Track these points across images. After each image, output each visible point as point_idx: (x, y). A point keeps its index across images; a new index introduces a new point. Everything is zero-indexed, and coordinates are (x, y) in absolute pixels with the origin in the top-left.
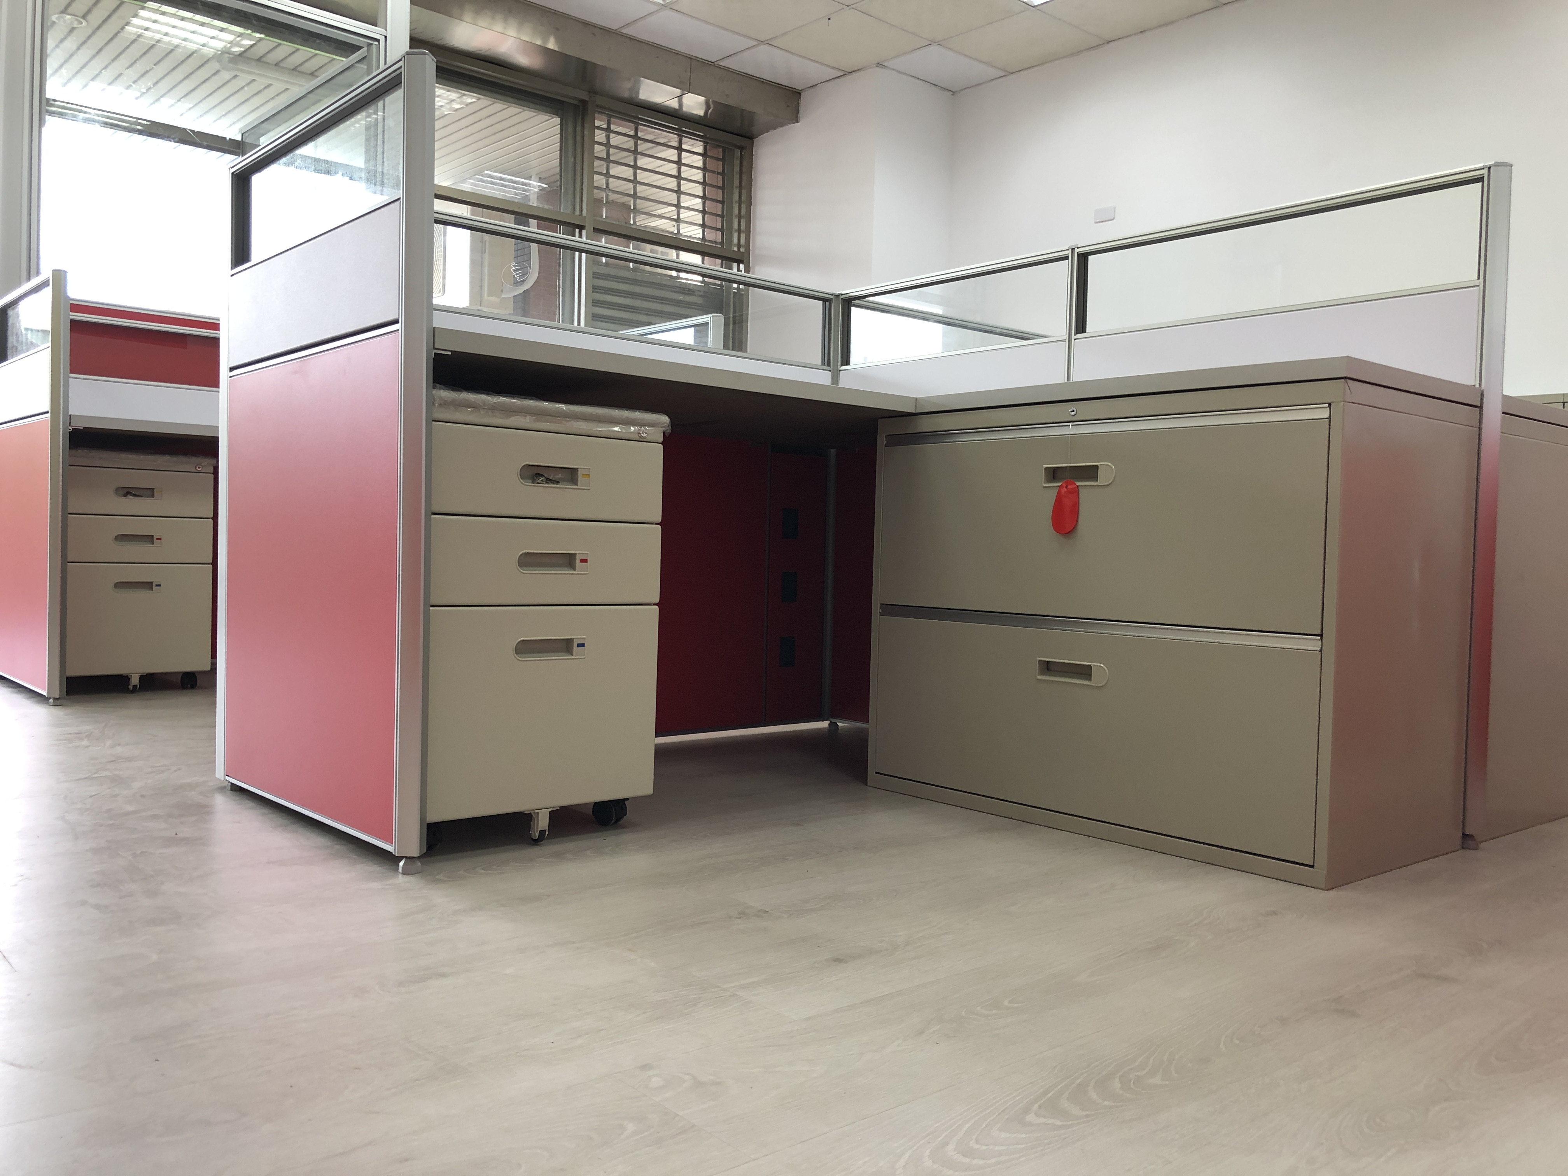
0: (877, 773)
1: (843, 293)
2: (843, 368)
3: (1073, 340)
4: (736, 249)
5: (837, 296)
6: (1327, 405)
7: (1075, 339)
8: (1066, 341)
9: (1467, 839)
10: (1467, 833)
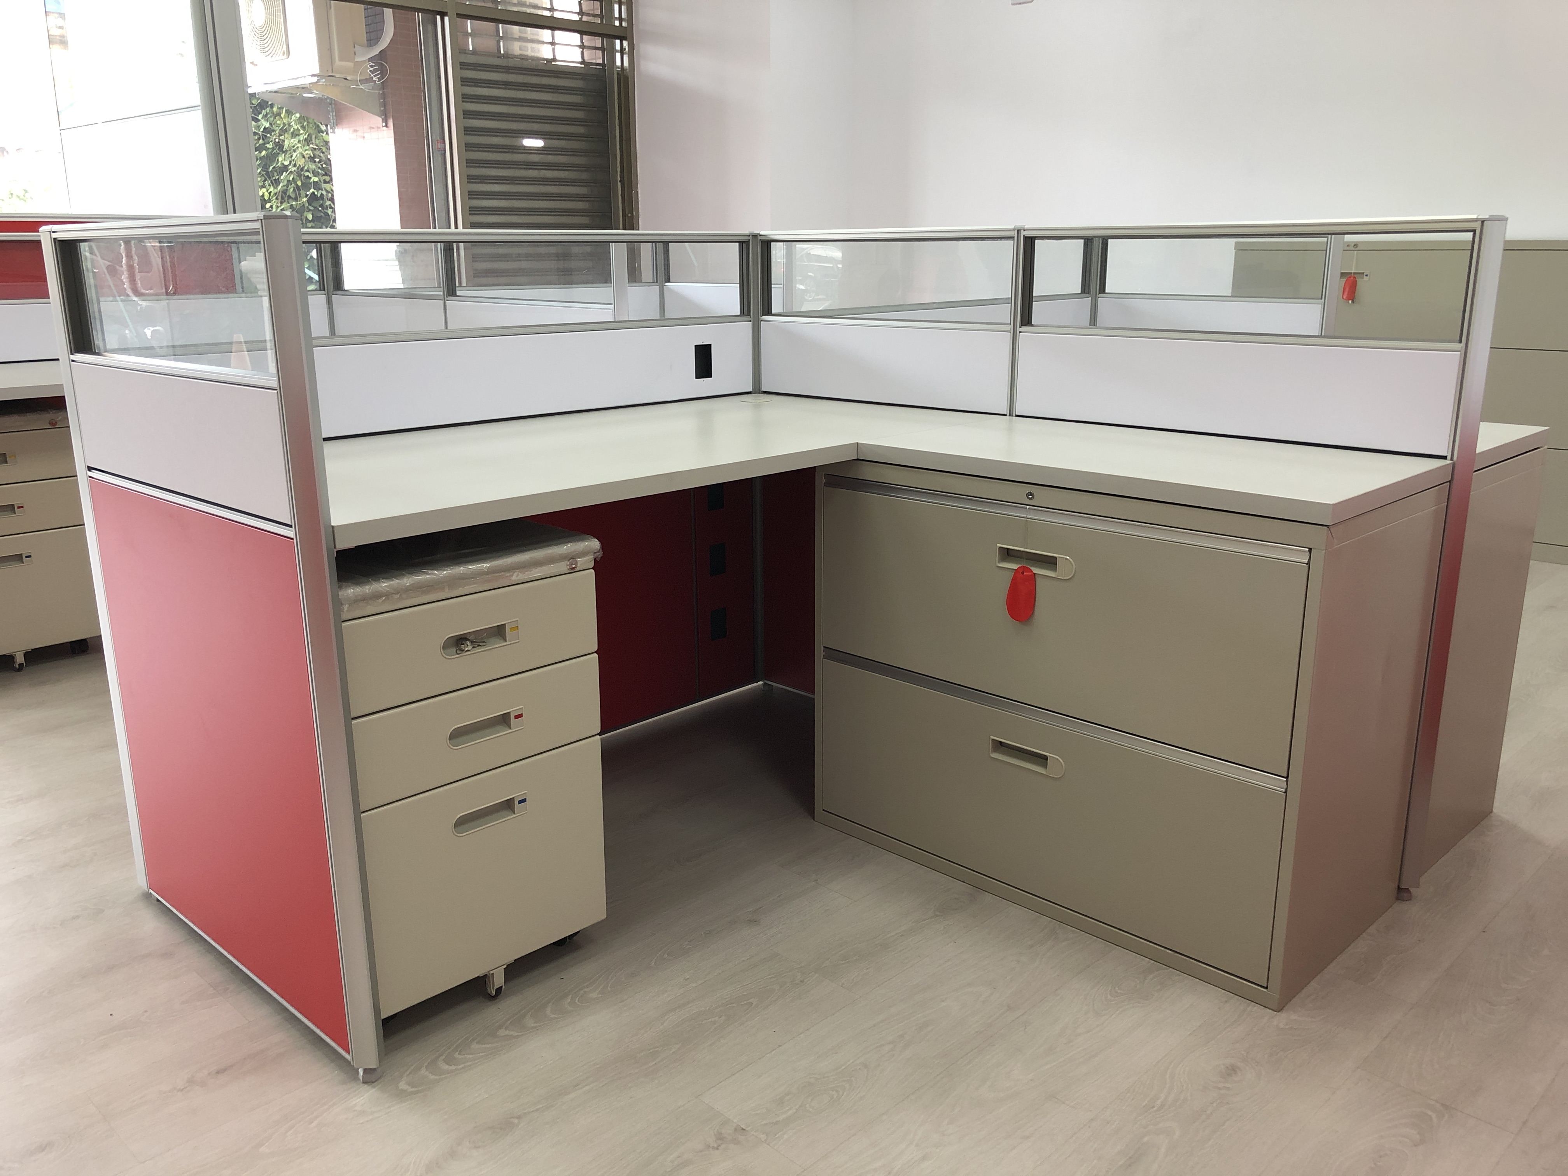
0: (823, 810)
1: (762, 233)
2: (764, 317)
3: (1018, 332)
4: (617, 23)
5: (755, 236)
6: (1308, 549)
7: (1020, 332)
8: (1010, 332)
9: (1402, 893)
10: (1402, 887)
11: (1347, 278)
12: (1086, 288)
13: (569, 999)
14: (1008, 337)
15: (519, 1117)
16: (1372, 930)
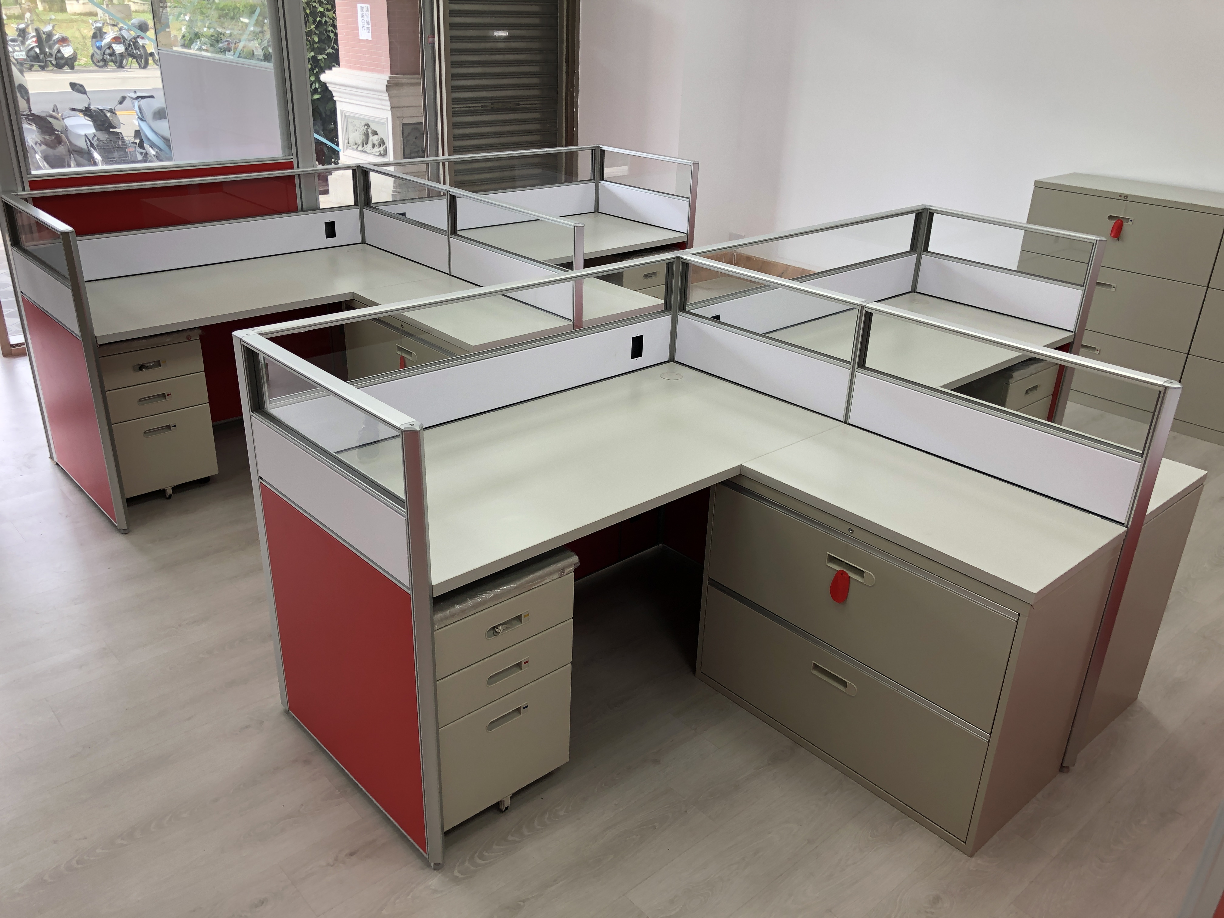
0: (701, 671)
2: (681, 313)
3: (855, 371)
6: (1018, 614)
7: (857, 372)
8: (850, 370)
9: (1063, 768)
10: (1064, 765)
11: (1116, 220)
12: (913, 247)
13: (547, 816)
14: (848, 372)
15: (524, 901)
16: (1039, 795)
